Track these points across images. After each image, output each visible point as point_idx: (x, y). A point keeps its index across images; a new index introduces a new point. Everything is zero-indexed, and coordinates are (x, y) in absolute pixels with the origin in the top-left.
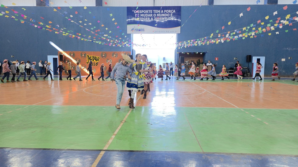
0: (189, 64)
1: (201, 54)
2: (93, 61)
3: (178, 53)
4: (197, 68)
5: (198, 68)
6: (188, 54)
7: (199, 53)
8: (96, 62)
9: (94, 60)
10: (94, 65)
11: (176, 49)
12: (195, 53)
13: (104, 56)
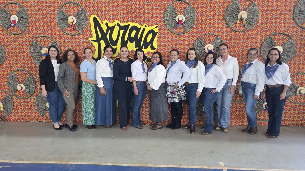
13: (183, 21)
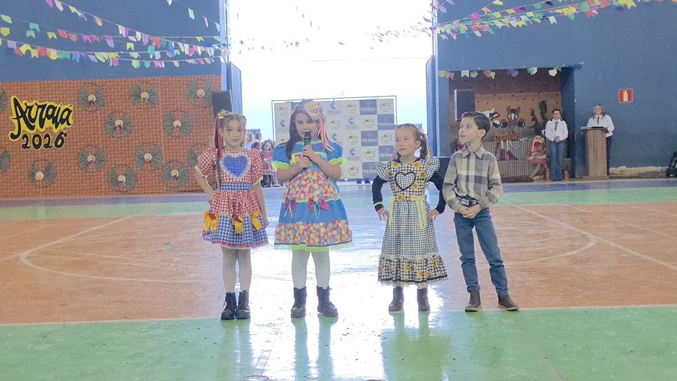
0: (497, 122)
1: (553, 73)
2: (42, 125)
3: (443, 74)
4: (535, 140)
5: (542, 141)
6: (493, 75)
7: (543, 72)
8: (56, 131)
9: (48, 123)
10: (47, 146)
11: (433, 58)
12: (524, 72)
13: (95, 100)
